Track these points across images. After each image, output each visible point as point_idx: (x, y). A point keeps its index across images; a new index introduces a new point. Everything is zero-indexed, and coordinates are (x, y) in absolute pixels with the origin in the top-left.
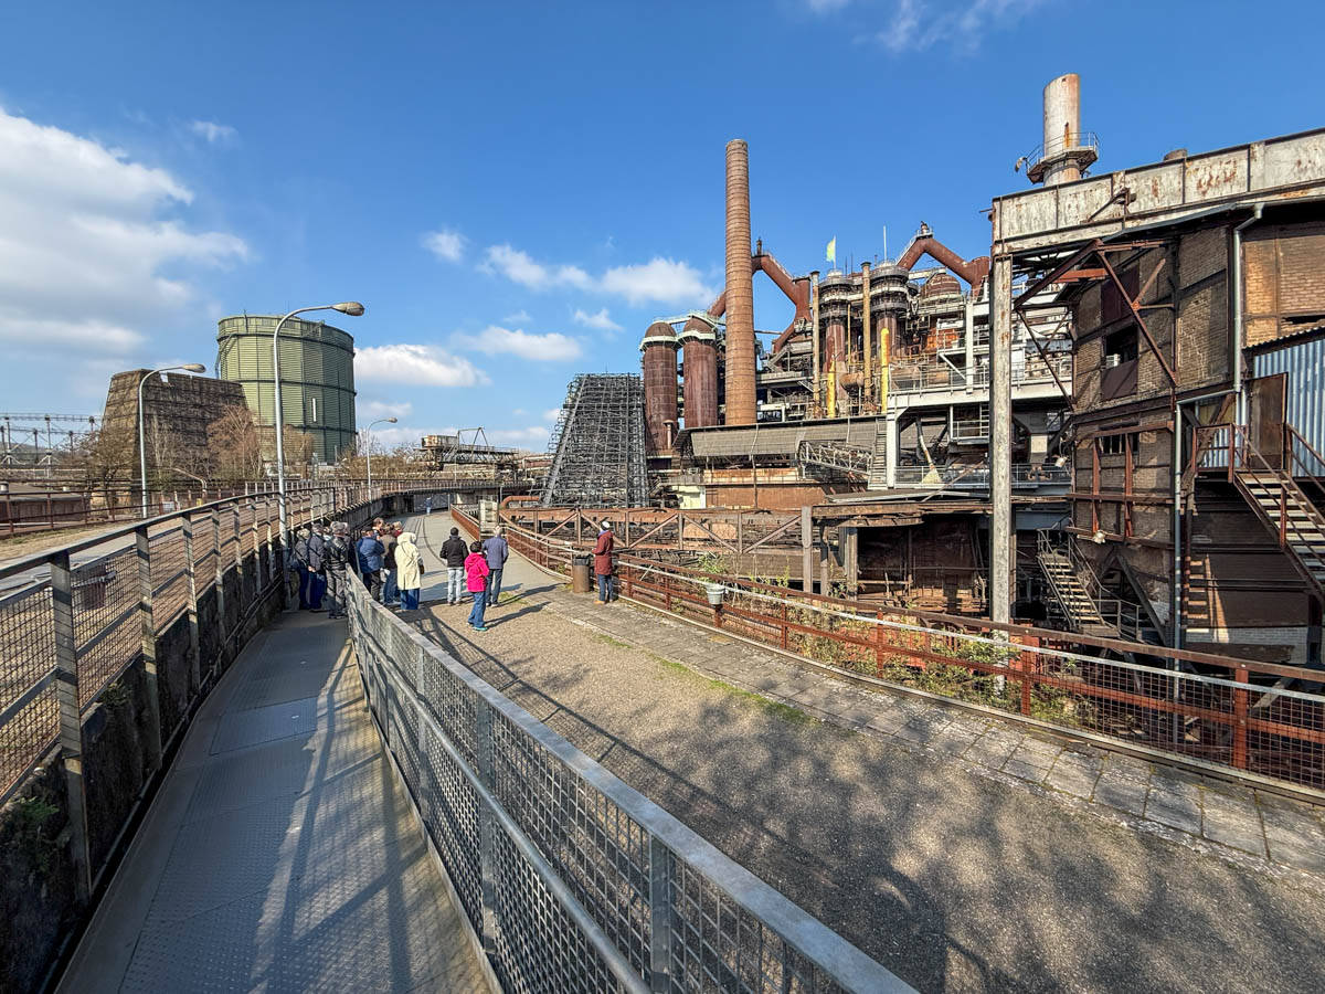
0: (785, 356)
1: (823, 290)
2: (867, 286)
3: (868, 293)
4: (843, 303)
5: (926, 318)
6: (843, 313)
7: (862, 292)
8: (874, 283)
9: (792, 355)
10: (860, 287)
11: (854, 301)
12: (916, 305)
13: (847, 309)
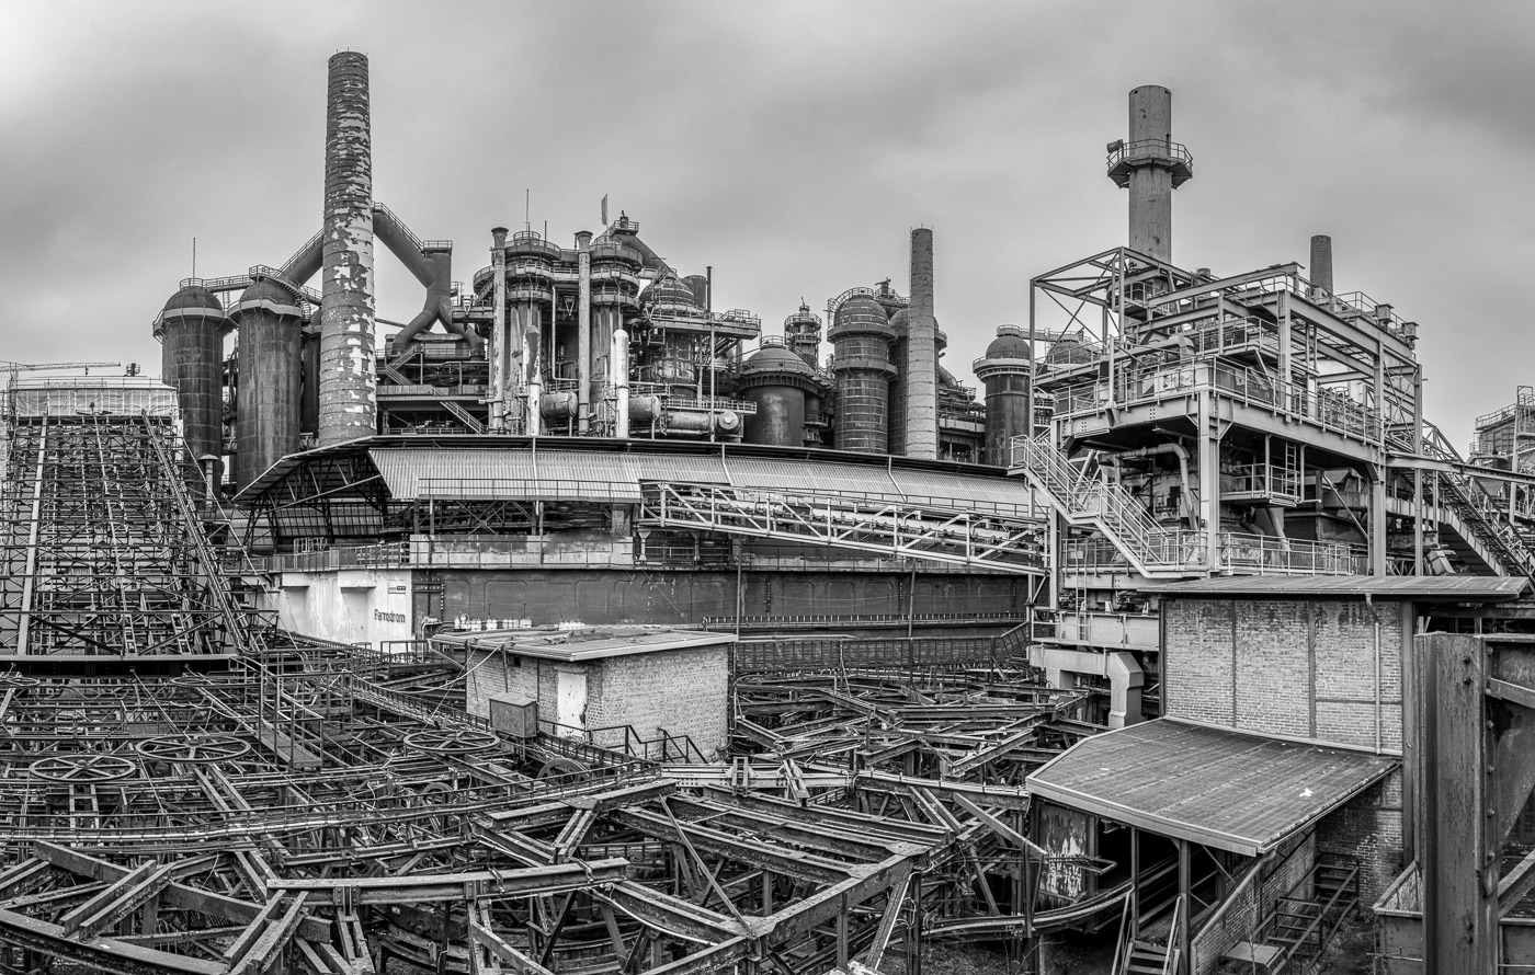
0: (416, 359)
2: (585, 264)
3: (587, 275)
4: (545, 282)
5: (660, 330)
6: (545, 296)
7: (576, 271)
8: (595, 262)
9: (426, 361)
10: (573, 266)
11: (561, 282)
12: (650, 309)
13: (550, 292)
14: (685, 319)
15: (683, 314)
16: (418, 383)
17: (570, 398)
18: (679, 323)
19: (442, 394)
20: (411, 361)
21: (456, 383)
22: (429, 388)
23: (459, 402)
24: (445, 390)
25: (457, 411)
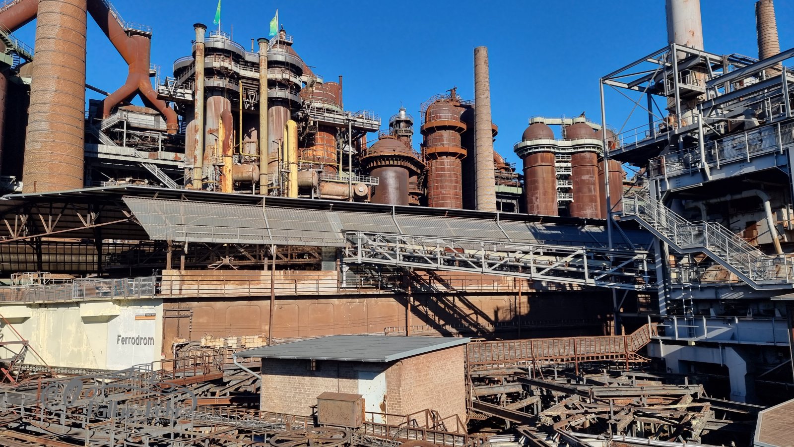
0: (120, 124)
1: (209, 51)
2: (264, 66)
3: (265, 75)
4: (235, 77)
5: (315, 122)
6: (232, 86)
7: (258, 71)
8: (272, 64)
9: (129, 127)
10: (255, 66)
11: (244, 78)
12: (309, 106)
13: (237, 84)
14: (332, 115)
15: (329, 111)
16: (121, 145)
17: (254, 169)
18: (329, 118)
19: (143, 157)
20: (115, 126)
21: (156, 150)
22: (131, 151)
23: (159, 166)
24: (145, 154)
25: (157, 172)
